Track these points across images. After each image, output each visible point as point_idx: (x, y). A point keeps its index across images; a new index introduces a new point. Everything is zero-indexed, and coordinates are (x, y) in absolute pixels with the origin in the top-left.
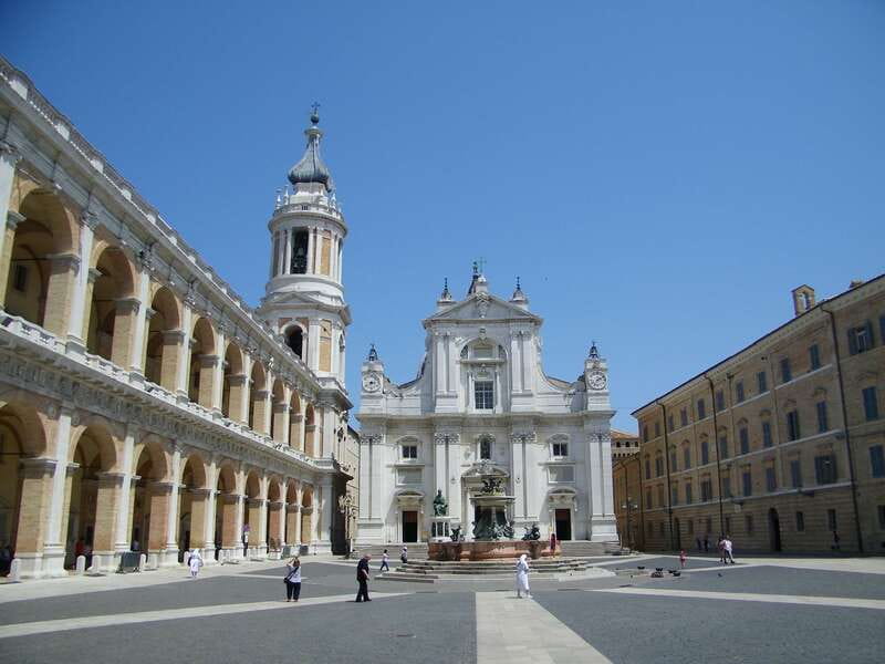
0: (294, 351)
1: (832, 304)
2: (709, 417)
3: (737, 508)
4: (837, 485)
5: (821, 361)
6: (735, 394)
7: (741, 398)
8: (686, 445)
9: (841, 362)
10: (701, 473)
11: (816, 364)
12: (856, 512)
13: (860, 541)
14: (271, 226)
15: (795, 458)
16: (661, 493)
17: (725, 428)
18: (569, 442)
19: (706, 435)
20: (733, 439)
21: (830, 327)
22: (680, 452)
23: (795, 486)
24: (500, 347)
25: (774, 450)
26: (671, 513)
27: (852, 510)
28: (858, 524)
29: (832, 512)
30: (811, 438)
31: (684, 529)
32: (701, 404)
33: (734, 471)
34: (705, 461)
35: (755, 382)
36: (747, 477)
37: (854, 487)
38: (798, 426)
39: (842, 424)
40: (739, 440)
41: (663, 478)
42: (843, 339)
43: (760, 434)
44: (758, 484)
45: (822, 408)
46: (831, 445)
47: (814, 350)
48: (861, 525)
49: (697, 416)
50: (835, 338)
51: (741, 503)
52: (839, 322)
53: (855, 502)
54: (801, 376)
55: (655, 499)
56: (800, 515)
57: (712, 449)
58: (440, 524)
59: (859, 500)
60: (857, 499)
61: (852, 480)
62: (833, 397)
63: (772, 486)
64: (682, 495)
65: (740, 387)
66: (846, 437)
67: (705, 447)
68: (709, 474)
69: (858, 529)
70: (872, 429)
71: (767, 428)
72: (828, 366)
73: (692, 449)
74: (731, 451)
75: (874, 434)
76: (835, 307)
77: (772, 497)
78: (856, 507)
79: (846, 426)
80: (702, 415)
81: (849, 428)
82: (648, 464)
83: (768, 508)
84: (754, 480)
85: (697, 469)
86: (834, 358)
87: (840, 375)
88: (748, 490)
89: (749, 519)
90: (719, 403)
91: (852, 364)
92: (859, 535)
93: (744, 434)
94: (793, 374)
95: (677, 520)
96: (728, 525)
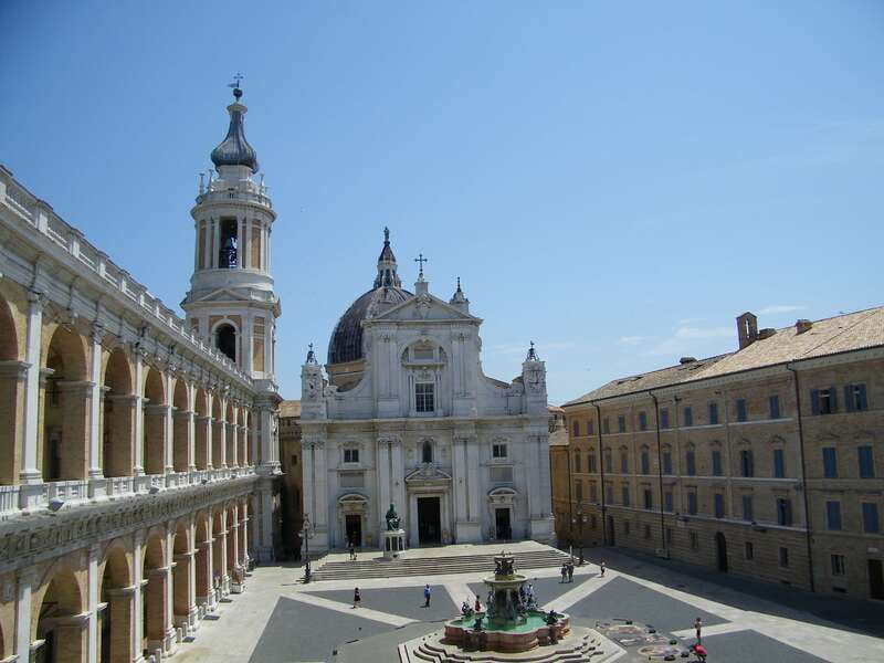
0: (229, 356)
1: (796, 364)
2: (652, 431)
3: (681, 524)
4: (792, 529)
5: (780, 412)
6: (682, 417)
7: (689, 422)
8: (624, 451)
9: (802, 418)
10: (641, 480)
11: (775, 414)
12: (810, 556)
13: (812, 582)
14: (194, 213)
15: (747, 493)
16: (593, 490)
17: (669, 446)
18: (508, 443)
19: (647, 447)
20: (678, 458)
21: (793, 385)
22: (616, 454)
23: (746, 519)
24: (441, 349)
25: (726, 481)
26: (604, 510)
27: (807, 554)
28: (811, 567)
29: (784, 551)
30: (764, 478)
31: (619, 529)
32: (642, 416)
33: (677, 489)
34: (646, 470)
35: (706, 411)
36: (693, 498)
37: (809, 535)
38: (752, 466)
39: (801, 476)
40: (685, 461)
41: (596, 476)
42: (806, 398)
43: (710, 462)
44: (704, 506)
45: (779, 456)
46: (788, 491)
47: (774, 401)
48: (814, 569)
49: (637, 426)
50: (798, 395)
51: (686, 520)
52: (802, 381)
53: (809, 547)
54: (759, 420)
55: (586, 493)
56: (750, 546)
57: (654, 463)
58: (394, 539)
59: (815, 546)
60: (811, 545)
61: (808, 527)
62: (792, 448)
63: (720, 512)
64: (618, 496)
65: (688, 412)
66: (803, 488)
67: (645, 458)
68: (650, 484)
69: (811, 572)
70: (830, 486)
71: (717, 456)
72: (789, 418)
73: (631, 456)
74: (676, 469)
75: (832, 491)
76: (800, 367)
77: (720, 523)
78: (810, 552)
79: (804, 478)
80: (643, 427)
81: (807, 481)
82: (578, 458)
83: (715, 532)
84: (700, 502)
85: (635, 477)
86: (796, 414)
87: (801, 431)
88: (693, 510)
89: (694, 536)
90: (664, 419)
91: (815, 423)
92: (812, 576)
93: (690, 457)
94: (750, 416)
95: (611, 519)
96: (669, 537)
